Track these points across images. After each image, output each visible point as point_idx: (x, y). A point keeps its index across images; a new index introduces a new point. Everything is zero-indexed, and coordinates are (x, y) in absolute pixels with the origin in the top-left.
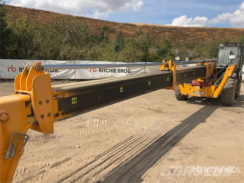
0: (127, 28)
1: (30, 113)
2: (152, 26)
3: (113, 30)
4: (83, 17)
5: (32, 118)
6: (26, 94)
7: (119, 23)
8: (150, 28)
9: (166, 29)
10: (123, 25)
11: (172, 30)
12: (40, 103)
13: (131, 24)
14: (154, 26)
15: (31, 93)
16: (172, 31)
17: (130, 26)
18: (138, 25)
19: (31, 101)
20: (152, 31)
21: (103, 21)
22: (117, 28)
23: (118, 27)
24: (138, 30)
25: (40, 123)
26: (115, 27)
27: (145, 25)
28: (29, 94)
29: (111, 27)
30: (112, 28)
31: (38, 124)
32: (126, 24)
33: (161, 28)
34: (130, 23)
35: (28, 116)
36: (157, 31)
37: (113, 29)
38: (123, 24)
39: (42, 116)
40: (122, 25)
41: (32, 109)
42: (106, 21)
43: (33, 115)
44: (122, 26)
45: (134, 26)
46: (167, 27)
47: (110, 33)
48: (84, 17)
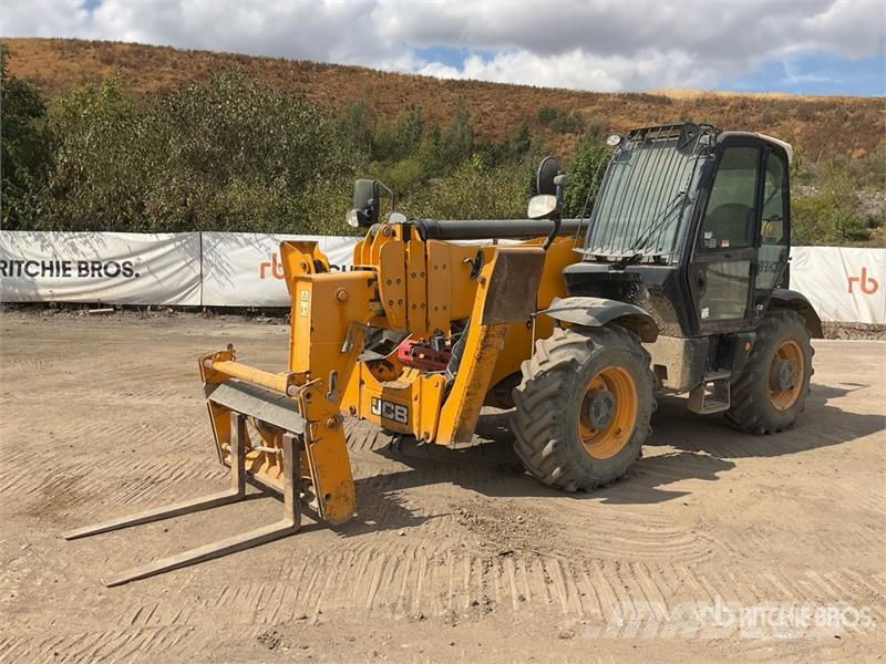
0: (632, 109)
1: (373, 297)
2: (737, 98)
3: (576, 120)
4: (472, 79)
5: (376, 304)
6: (369, 269)
7: (602, 95)
8: (728, 108)
9: (793, 107)
10: (621, 100)
11: (817, 110)
12: (389, 282)
13: (649, 96)
14: (745, 99)
15: (378, 267)
16: (819, 113)
17: (647, 102)
18: (679, 98)
19: (377, 280)
20: (732, 116)
21: (545, 91)
22: (595, 112)
23: (596, 107)
24: (676, 116)
25: (387, 313)
26: (588, 110)
27: (707, 97)
28: (375, 270)
29: (571, 109)
30: (572, 113)
31: (384, 315)
32: (632, 97)
33: (772, 106)
34: (649, 93)
35: (371, 301)
36: (752, 119)
37: (578, 116)
38: (620, 96)
39: (391, 303)
40: (617, 99)
41: (377, 291)
42: (555, 90)
43: (377, 299)
44: (615, 103)
45: (664, 101)
46: (798, 102)
47: (564, 133)
48: (475, 82)
